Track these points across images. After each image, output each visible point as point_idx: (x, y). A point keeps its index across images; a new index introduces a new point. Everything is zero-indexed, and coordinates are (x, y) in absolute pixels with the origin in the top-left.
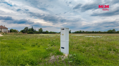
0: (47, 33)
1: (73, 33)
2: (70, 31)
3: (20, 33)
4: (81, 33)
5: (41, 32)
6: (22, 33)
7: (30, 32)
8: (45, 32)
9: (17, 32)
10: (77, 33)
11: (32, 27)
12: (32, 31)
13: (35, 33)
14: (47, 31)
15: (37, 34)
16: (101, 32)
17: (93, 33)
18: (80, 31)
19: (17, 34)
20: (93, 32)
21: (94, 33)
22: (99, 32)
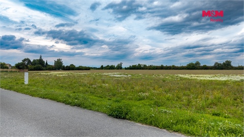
0: (71, 68)
1: (126, 69)
2: (121, 64)
3: (13, 70)
4: (140, 69)
5: (59, 66)
6: (18, 70)
7: (35, 66)
8: (67, 66)
9: (8, 68)
10: (134, 69)
11: (41, 57)
12: (40, 65)
13: (47, 70)
14: (73, 65)
15: (51, 70)
16: (176, 67)
17: (162, 68)
18: (139, 64)
19: (7, 71)
20: (162, 66)
21: (164, 69)
22: (173, 66)
